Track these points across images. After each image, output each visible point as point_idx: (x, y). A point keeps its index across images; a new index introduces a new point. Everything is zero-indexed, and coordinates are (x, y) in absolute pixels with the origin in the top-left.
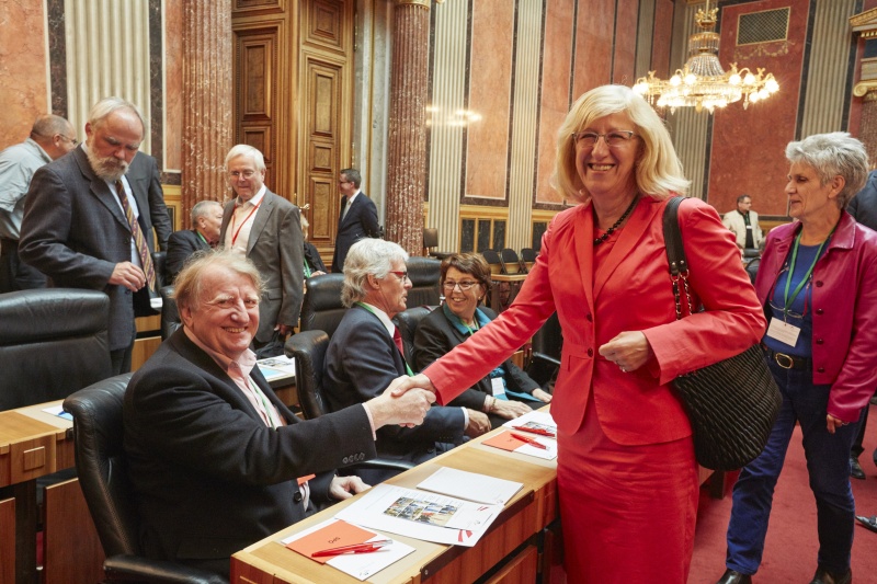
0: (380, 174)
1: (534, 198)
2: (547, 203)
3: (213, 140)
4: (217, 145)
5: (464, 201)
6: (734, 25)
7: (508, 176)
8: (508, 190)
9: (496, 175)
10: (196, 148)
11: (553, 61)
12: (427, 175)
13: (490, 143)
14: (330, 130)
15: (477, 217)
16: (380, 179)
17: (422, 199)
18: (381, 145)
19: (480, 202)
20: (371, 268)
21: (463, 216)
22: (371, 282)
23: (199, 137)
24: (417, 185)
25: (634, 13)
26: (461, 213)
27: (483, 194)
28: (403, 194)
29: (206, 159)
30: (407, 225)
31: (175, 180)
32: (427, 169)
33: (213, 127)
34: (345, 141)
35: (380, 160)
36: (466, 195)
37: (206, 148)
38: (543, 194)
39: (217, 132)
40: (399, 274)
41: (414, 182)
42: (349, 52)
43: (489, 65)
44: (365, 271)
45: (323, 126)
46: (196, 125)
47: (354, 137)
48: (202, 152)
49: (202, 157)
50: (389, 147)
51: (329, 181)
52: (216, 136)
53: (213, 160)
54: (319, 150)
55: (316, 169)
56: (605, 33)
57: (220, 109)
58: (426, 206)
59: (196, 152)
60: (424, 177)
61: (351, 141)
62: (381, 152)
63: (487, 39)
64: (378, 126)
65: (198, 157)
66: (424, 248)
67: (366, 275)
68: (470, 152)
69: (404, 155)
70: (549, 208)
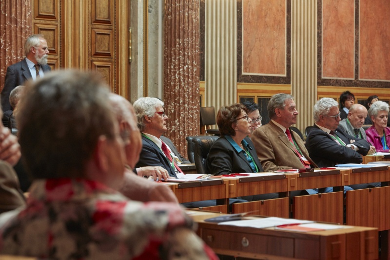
0: (157, 56)
1: (319, 73)
2: (335, 78)
3: (19, 35)
4: (22, 39)
5: (241, 79)
7: (289, 51)
8: (289, 67)
9: (275, 52)
10: (5, 42)
12: (202, 55)
13: (267, 19)
14: (109, 17)
15: (256, 95)
16: (157, 60)
17: (198, 78)
18: (157, 29)
20: (145, 112)
21: (240, 94)
22: (147, 119)
23: (8, 33)
24: (192, 65)
26: (238, 91)
27: (261, 71)
28: (179, 74)
29: (13, 51)
30: (184, 103)
32: (202, 49)
33: (19, 25)
34: (123, 26)
35: (156, 42)
36: (243, 73)
37: (14, 42)
38: (330, 70)
39: (21, 29)
40: (160, 113)
41: (189, 62)
44: (143, 114)
45: (103, 15)
46: (5, 23)
47: (131, 21)
48: (11, 45)
49: (11, 49)
50: (164, 30)
51: (109, 64)
52: (21, 32)
53: (19, 52)
54: (99, 36)
55: (97, 54)
57: (23, 9)
58: (202, 85)
59: (5, 46)
60: (198, 57)
61: (128, 26)
62: (157, 34)
64: (153, 10)
65: (7, 49)
66: (202, 126)
67: (144, 116)
68: (245, 29)
69: (179, 38)
70: (337, 83)
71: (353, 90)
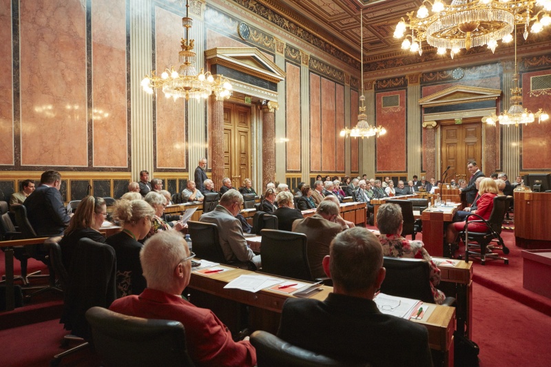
0: (260, 165)
1: (310, 169)
2: (315, 170)
5: (287, 172)
6: (380, 100)
7: (301, 162)
8: (301, 167)
9: (297, 162)
10: (216, 162)
11: (314, 121)
12: (275, 164)
13: (294, 151)
14: (245, 152)
15: (291, 177)
17: (274, 172)
19: (292, 172)
23: (217, 159)
25: (342, 99)
26: (286, 176)
27: (293, 169)
29: (219, 165)
31: (210, 171)
32: (275, 162)
34: (249, 155)
35: (260, 160)
36: (287, 170)
37: (219, 162)
38: (313, 168)
41: (272, 167)
42: (249, 127)
43: (293, 126)
45: (243, 151)
46: (216, 155)
47: (252, 150)
50: (263, 156)
51: (245, 168)
54: (242, 158)
55: (242, 165)
56: (332, 108)
58: (275, 174)
62: (260, 157)
63: (291, 118)
64: (259, 149)
65: (217, 164)
68: (288, 155)
70: (316, 172)
71: (320, 174)
